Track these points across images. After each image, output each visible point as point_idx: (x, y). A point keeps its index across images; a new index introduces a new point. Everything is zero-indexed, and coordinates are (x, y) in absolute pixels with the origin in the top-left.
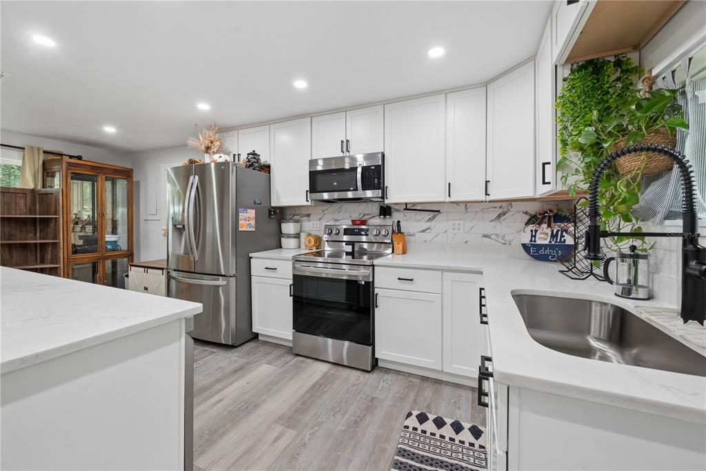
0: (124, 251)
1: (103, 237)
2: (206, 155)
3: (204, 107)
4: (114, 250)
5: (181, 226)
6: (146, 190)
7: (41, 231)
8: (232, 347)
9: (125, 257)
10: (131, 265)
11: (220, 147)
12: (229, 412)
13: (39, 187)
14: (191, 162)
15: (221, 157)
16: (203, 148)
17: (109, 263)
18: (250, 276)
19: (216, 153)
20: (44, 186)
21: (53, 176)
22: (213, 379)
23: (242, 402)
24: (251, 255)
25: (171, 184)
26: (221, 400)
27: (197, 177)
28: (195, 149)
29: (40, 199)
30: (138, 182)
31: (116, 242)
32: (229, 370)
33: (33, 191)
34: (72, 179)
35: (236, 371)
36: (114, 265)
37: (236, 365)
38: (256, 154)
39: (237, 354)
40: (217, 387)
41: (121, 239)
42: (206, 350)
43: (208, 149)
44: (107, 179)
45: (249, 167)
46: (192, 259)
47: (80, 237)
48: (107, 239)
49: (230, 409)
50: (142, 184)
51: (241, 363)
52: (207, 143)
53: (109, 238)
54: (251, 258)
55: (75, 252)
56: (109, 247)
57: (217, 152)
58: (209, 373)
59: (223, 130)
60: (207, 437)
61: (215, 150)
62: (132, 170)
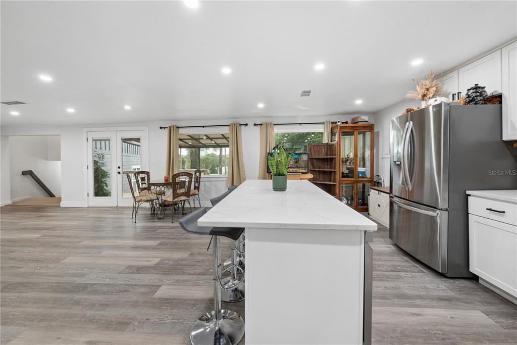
0: (368, 178)
1: (357, 169)
2: (422, 102)
3: (417, 62)
4: (363, 177)
5: (399, 163)
6: (383, 137)
7: (330, 165)
8: (442, 275)
9: (369, 182)
10: (371, 188)
11: (436, 91)
12: (424, 330)
13: (330, 142)
14: (408, 111)
15: (436, 100)
16: (420, 97)
17: (361, 185)
18: (468, 214)
19: (432, 98)
20: (331, 141)
21: (335, 135)
22: (416, 293)
23: (441, 331)
24: (468, 192)
25: (396, 130)
26: (419, 315)
27: (412, 122)
28: (412, 100)
29: (330, 148)
30: (378, 132)
31: (364, 172)
32: (434, 294)
33: (327, 144)
34: (342, 135)
35: (441, 299)
36: (364, 186)
37: (441, 294)
38: (480, 87)
39: (447, 285)
40: (418, 302)
41: (367, 170)
42: (417, 267)
43: (424, 96)
44: (359, 133)
45: (469, 103)
46: (407, 189)
47: (347, 169)
48: (359, 170)
49: (426, 328)
50: (380, 133)
51: (449, 294)
52: (423, 91)
53: (360, 169)
54: (470, 195)
55: (343, 177)
56: (360, 175)
57: (433, 96)
58: (414, 287)
59: (440, 75)
60: (398, 335)
61: (431, 95)
62: (373, 125)
